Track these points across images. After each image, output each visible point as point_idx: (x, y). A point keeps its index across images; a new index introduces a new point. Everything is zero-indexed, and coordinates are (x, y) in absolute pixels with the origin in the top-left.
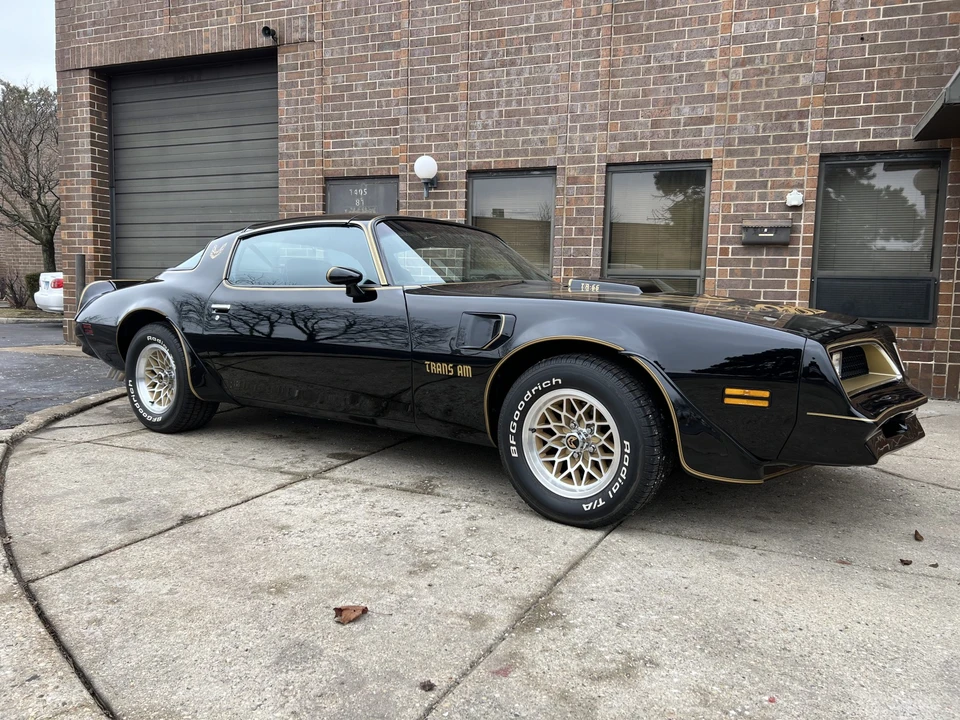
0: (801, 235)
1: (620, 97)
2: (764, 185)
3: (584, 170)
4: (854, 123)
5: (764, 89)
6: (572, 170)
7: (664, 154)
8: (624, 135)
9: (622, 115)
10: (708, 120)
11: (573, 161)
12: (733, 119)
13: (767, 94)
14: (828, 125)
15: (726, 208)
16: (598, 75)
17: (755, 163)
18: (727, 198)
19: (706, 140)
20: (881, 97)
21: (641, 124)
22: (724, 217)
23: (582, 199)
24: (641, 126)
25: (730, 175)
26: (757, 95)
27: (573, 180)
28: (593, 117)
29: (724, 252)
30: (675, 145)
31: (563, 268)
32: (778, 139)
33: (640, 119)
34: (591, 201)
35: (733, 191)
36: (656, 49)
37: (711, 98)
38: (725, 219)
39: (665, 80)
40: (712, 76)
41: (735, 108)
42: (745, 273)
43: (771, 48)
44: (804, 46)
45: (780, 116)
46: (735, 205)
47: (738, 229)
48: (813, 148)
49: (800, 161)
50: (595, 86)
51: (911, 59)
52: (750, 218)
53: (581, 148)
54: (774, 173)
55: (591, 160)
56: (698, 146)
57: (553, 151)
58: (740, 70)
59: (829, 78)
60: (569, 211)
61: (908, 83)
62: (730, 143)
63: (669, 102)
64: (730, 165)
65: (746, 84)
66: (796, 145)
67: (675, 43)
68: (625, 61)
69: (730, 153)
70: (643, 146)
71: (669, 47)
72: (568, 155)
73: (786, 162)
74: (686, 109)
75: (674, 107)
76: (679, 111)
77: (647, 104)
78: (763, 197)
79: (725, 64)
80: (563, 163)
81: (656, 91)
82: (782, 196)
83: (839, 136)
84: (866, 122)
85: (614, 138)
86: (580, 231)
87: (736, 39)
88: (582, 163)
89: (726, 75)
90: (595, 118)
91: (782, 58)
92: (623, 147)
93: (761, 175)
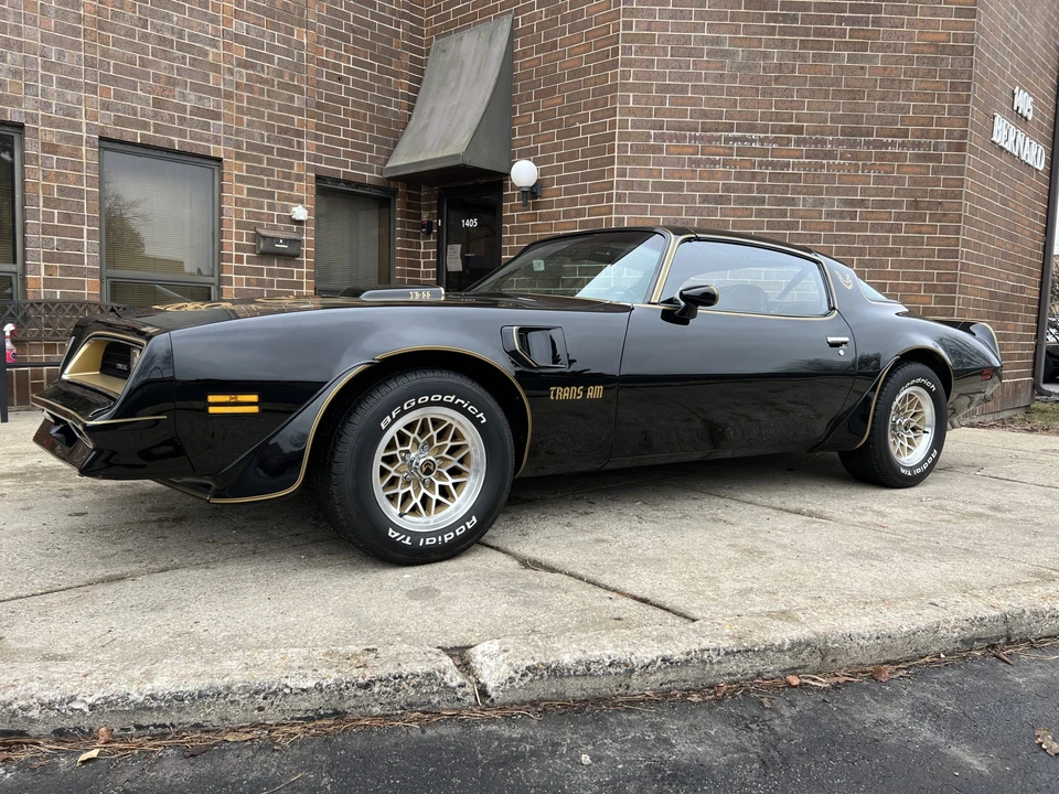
0: (304, 249)
1: (111, 57)
2: (271, 195)
3: (69, 138)
4: (337, 152)
5: (266, 98)
6: (50, 135)
7: (171, 142)
8: (119, 106)
9: (115, 81)
10: (217, 116)
11: (49, 122)
12: (240, 122)
13: (270, 105)
14: (319, 148)
15: (238, 213)
16: (80, 19)
17: (262, 171)
18: (239, 203)
19: (215, 137)
20: (354, 135)
21: (140, 98)
22: (238, 223)
23: (66, 176)
24: (141, 100)
25: (240, 179)
26: (261, 103)
27: (50, 148)
28: (72, 71)
29: (239, 259)
30: (182, 133)
31: (43, 264)
32: (281, 152)
33: (139, 92)
34: (79, 180)
35: (244, 196)
36: (153, 14)
37: (216, 92)
38: (239, 225)
39: (166, 56)
40: (216, 68)
41: (240, 110)
42: (260, 283)
43: (270, 59)
44: (298, 67)
45: (282, 130)
46: (248, 212)
47: (251, 237)
48: (309, 168)
49: (299, 178)
50: (76, 32)
51: (370, 108)
52: (261, 226)
53: (60, 109)
54: (279, 185)
55: (77, 127)
56: (208, 141)
57: (17, 102)
58: (244, 71)
59: (319, 106)
60: (49, 190)
61: (370, 129)
62: (238, 145)
63: (172, 82)
64: (241, 170)
65: (250, 89)
66: (296, 162)
67: (175, 16)
68: (115, 15)
69: (239, 156)
70: (145, 126)
71: (168, 18)
72: (41, 113)
73: (287, 176)
74: (192, 96)
75: (177, 89)
76: (184, 96)
77: (146, 76)
78: (271, 207)
79: (227, 59)
80: (35, 122)
81: (156, 65)
82: (286, 209)
83: (328, 161)
84: (347, 154)
85: (106, 106)
86: (67, 218)
87: (237, 37)
88: (64, 127)
89: (231, 72)
90: (79, 74)
91: (280, 74)
92: (119, 121)
93: (269, 185)
